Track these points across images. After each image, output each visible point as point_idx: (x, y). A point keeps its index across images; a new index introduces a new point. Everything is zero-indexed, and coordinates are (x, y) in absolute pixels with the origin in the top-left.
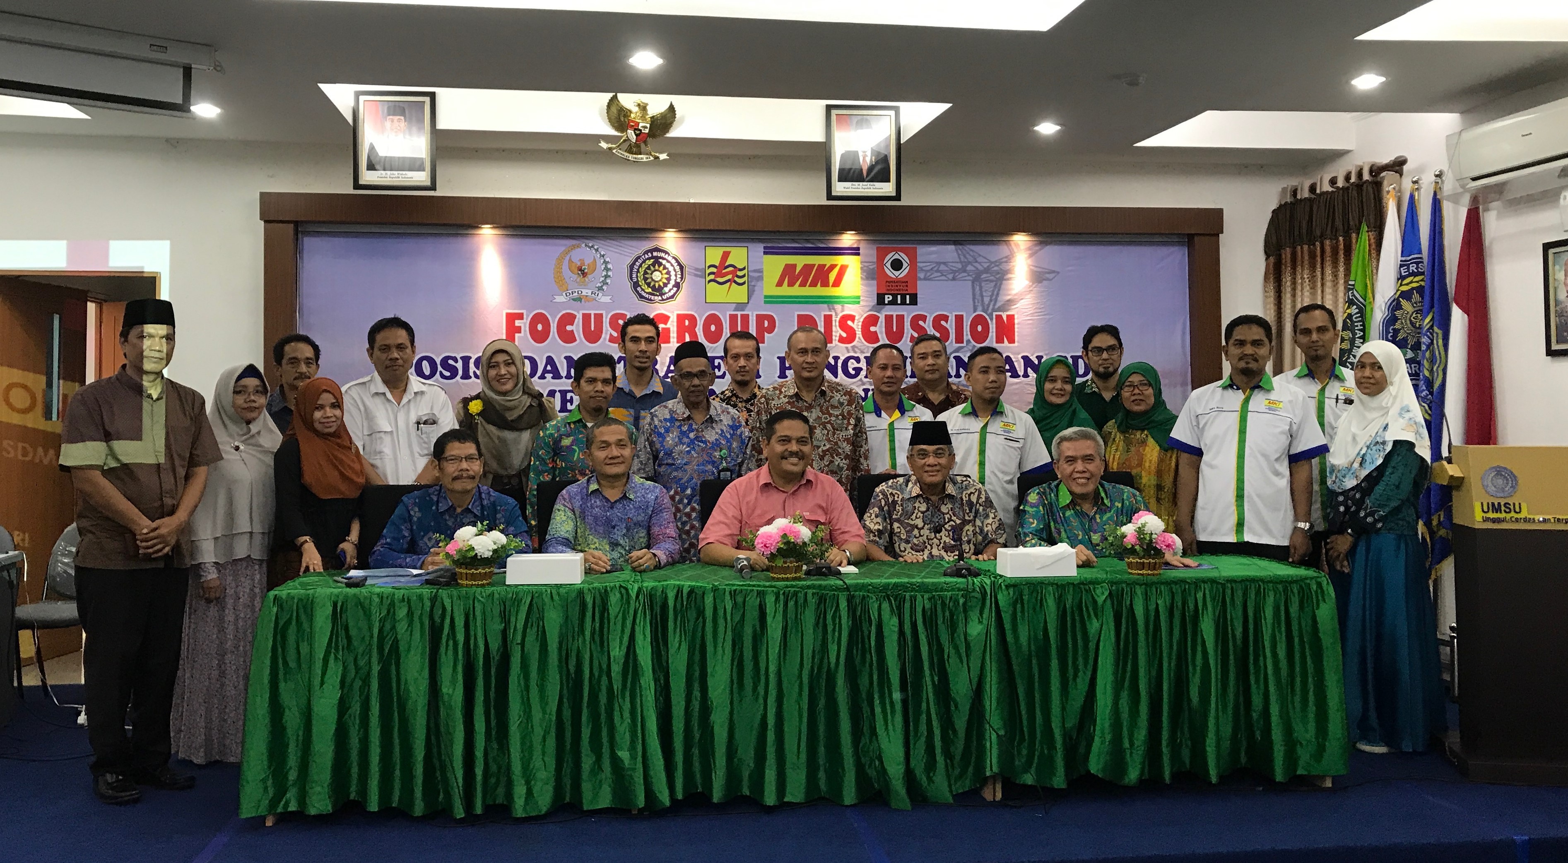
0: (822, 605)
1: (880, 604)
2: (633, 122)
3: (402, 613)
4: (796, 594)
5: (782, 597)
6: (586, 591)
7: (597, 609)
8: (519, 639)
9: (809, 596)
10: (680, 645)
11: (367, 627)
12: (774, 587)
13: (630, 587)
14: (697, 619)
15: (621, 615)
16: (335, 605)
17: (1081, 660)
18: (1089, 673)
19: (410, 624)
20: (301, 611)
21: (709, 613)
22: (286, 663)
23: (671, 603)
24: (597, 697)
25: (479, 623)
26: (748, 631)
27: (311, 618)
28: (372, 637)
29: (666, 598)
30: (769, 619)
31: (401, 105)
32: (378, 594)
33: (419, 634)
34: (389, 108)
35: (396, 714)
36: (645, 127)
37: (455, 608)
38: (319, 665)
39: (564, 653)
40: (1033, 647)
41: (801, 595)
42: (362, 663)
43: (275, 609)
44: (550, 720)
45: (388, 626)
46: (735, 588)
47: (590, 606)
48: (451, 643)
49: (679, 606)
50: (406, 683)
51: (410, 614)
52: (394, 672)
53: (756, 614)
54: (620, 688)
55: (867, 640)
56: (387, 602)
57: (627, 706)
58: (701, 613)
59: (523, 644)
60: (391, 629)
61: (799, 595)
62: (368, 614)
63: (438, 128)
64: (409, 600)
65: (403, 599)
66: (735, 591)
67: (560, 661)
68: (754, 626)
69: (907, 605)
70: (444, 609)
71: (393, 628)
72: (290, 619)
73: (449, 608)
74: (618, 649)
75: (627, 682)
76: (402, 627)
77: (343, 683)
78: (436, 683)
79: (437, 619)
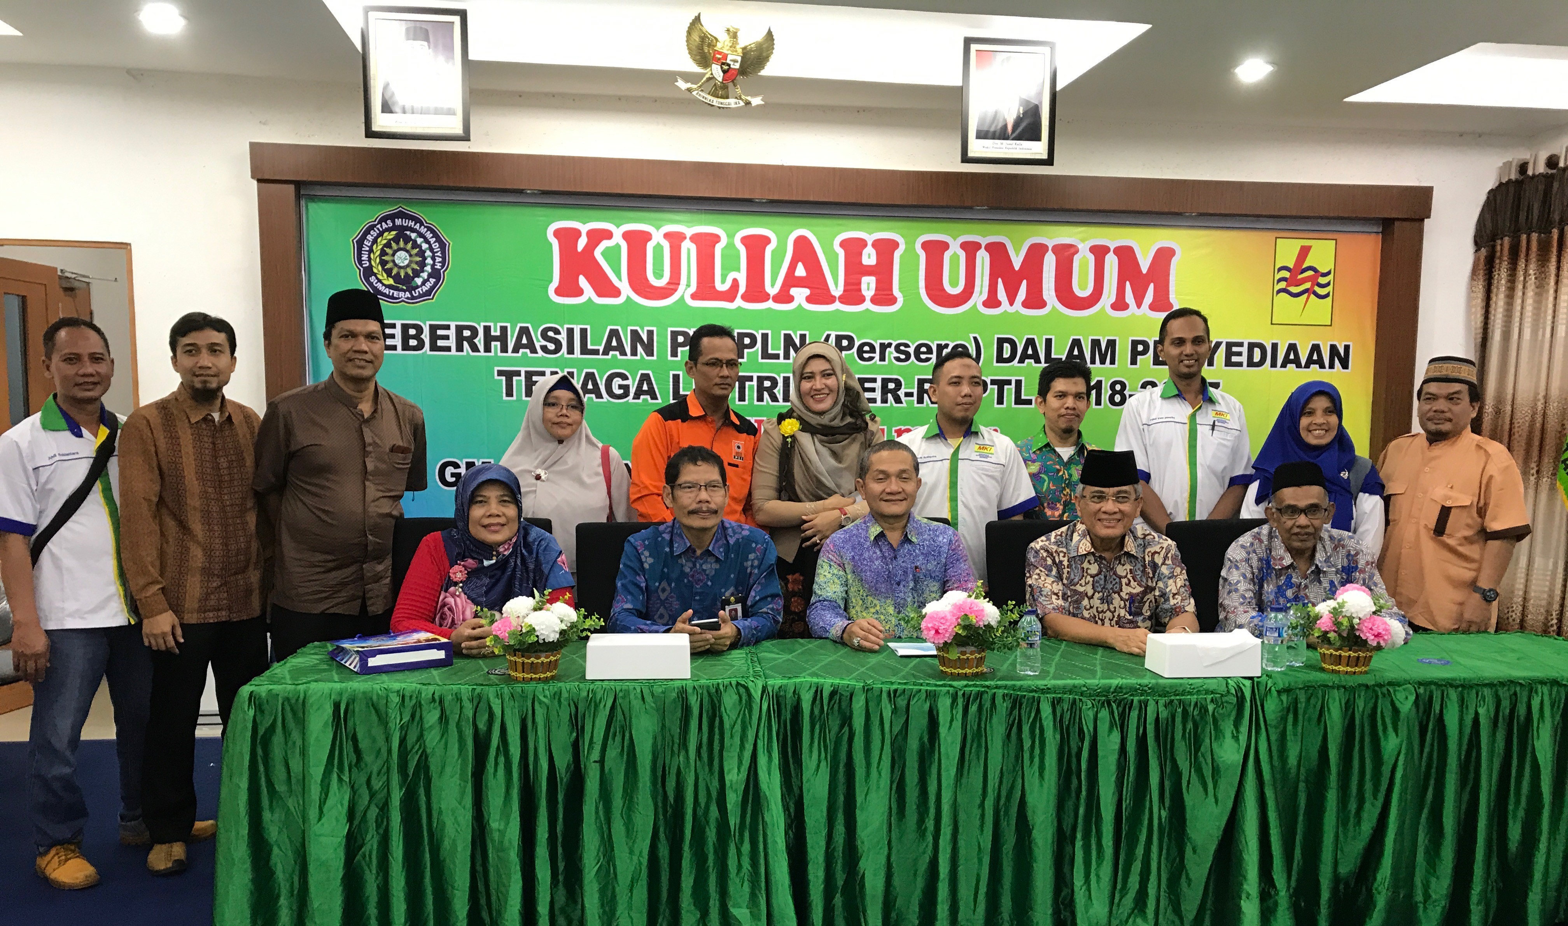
0: (1016, 712)
1: (1097, 713)
2: (720, 53)
3: (432, 717)
4: (980, 695)
5: (960, 701)
6: (690, 691)
7: (704, 716)
8: (595, 755)
9: (999, 700)
10: (818, 766)
11: (383, 737)
12: (951, 686)
13: (750, 685)
14: (842, 727)
15: (739, 721)
16: (337, 706)
17: (1368, 786)
18: (1379, 803)
19: (444, 732)
20: (289, 715)
21: (858, 722)
22: (270, 784)
23: (806, 706)
24: (704, 832)
25: (541, 732)
26: (913, 745)
27: (302, 723)
28: (389, 751)
29: (799, 700)
30: (943, 730)
31: (424, 26)
32: (398, 692)
33: (456, 746)
34: (407, 30)
35: (427, 856)
36: (735, 61)
37: (508, 712)
38: (315, 791)
39: (659, 774)
40: (1303, 770)
41: (987, 698)
42: (377, 784)
43: (251, 713)
44: (640, 863)
45: (412, 738)
46: (895, 687)
47: (696, 711)
48: (502, 759)
49: (817, 711)
50: (440, 812)
51: (443, 718)
52: (423, 798)
53: (925, 721)
54: (738, 822)
55: (1074, 760)
56: (410, 704)
57: (746, 847)
58: (847, 720)
59: (602, 762)
60: (417, 741)
61: (985, 696)
62: (383, 720)
63: (470, 58)
64: (441, 702)
65: (434, 700)
66: (896, 691)
67: (654, 783)
68: (921, 739)
69: (1134, 714)
70: (491, 715)
71: (421, 737)
72: (273, 725)
73: (497, 711)
74: (736, 770)
75: (745, 817)
76: (432, 738)
77: (351, 815)
78: (482, 815)
79: (482, 726)
